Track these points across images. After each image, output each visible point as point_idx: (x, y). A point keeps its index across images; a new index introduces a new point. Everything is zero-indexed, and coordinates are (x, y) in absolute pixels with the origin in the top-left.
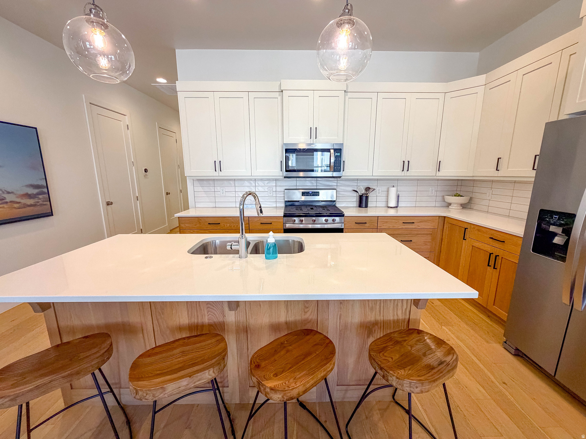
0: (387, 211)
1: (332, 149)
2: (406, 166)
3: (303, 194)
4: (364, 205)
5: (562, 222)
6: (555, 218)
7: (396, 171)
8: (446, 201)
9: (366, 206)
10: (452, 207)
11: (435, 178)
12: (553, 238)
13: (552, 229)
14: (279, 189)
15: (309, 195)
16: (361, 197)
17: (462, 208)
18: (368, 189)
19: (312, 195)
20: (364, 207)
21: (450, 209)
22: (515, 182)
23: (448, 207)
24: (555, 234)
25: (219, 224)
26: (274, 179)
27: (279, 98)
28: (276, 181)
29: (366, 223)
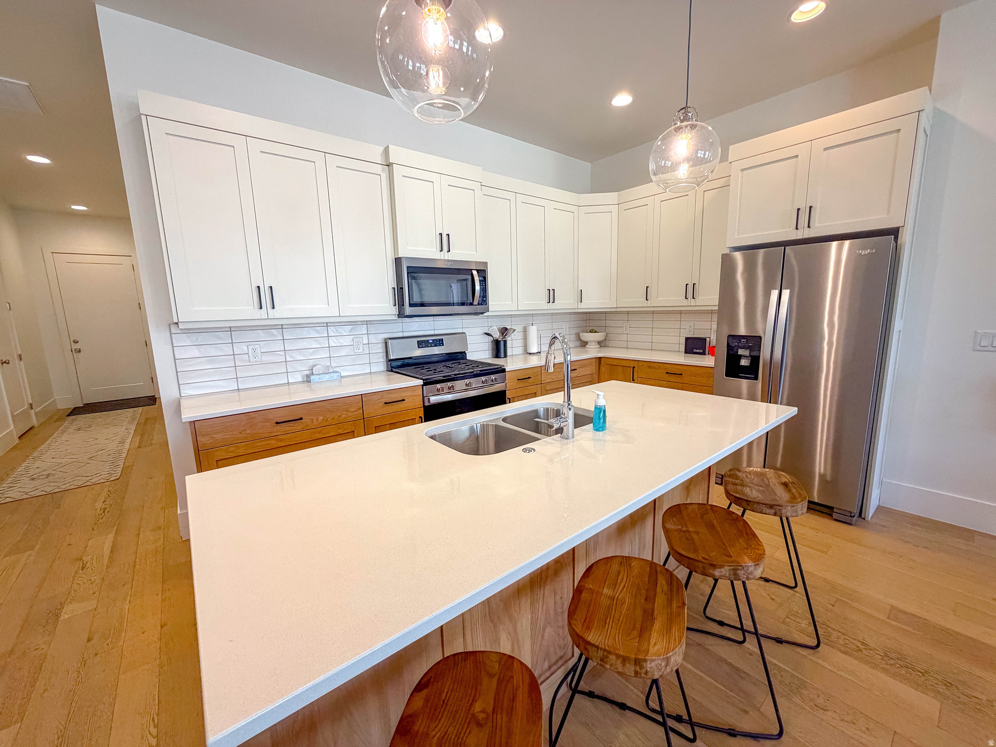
0: (526, 361)
1: (475, 270)
2: (551, 296)
3: (421, 344)
4: (502, 355)
5: (750, 345)
6: (743, 341)
7: (541, 304)
8: (582, 339)
9: (505, 356)
10: (588, 347)
11: (576, 311)
12: (739, 362)
13: (741, 352)
14: (373, 339)
15: (430, 345)
16: (497, 343)
17: (599, 346)
18: (504, 331)
19: (433, 345)
20: (502, 357)
21: (587, 349)
22: (653, 312)
23: (585, 346)
24: (740, 357)
25: (301, 419)
26: (364, 321)
27: (384, 176)
28: (367, 324)
29: (529, 378)
